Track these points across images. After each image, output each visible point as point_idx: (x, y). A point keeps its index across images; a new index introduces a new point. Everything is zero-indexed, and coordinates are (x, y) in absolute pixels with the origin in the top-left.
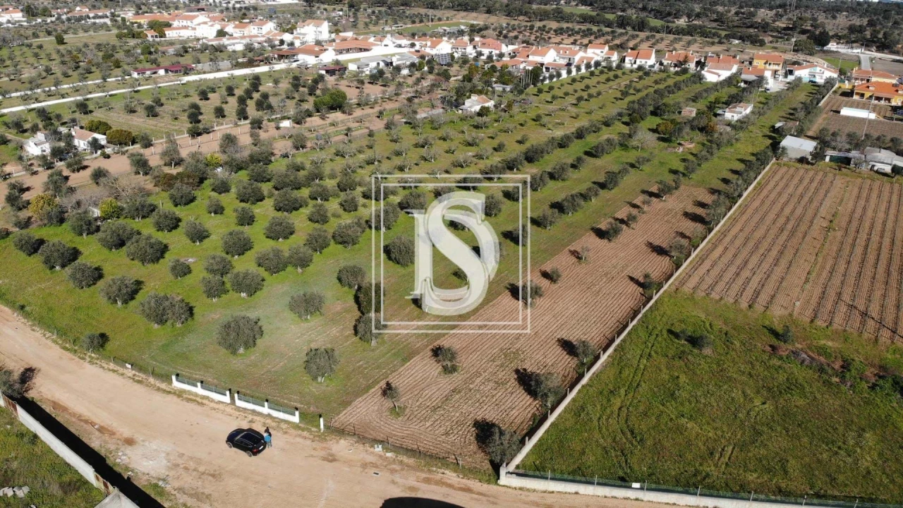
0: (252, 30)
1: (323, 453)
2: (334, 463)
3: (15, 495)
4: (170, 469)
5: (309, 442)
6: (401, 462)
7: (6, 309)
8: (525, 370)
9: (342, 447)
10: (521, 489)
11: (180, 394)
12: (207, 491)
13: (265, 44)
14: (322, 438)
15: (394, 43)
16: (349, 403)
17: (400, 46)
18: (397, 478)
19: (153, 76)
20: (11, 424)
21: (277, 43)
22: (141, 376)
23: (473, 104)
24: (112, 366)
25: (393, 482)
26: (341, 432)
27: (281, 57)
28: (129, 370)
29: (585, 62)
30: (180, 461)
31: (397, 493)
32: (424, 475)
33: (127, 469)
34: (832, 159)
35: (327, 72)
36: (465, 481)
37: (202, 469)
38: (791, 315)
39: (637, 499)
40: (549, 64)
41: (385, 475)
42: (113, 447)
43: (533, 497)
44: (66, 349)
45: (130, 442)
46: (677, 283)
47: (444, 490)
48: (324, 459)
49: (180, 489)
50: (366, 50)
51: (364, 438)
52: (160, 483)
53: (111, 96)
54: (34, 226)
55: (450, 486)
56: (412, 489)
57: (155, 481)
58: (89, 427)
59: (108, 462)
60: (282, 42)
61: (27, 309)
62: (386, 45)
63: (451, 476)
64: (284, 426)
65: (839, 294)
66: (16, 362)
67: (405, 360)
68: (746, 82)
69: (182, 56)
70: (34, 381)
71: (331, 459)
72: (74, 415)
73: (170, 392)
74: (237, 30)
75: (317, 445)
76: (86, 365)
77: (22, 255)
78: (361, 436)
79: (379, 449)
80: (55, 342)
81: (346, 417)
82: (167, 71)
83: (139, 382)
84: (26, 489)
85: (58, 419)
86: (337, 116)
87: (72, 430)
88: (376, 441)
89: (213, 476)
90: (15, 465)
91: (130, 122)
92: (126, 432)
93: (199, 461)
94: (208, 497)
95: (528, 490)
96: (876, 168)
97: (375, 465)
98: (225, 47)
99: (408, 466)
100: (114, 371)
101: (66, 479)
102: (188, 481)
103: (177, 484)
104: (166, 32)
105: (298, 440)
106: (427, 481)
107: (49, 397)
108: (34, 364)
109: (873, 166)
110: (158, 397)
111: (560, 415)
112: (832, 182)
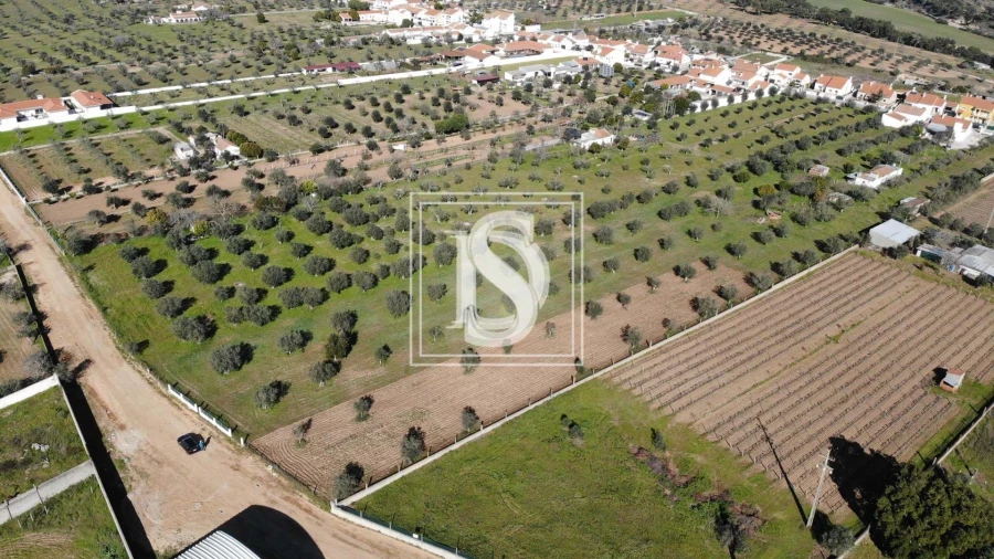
0: (441, 18)
1: (233, 463)
2: (236, 472)
3: (39, 450)
4: (136, 451)
5: (230, 453)
6: (279, 481)
7: (95, 308)
8: (419, 428)
9: (249, 462)
10: (344, 520)
11: (170, 398)
12: (149, 472)
13: (442, 38)
14: (240, 451)
15: (574, 43)
16: (273, 430)
17: (578, 49)
18: (269, 493)
19: (322, 73)
20: (59, 400)
21: (455, 37)
22: (154, 379)
23: (588, 139)
24: (140, 368)
25: (265, 494)
26: (253, 450)
27: (448, 58)
28: (148, 373)
29: (759, 87)
30: (144, 448)
31: (263, 502)
32: (288, 494)
33: (112, 446)
34: (924, 254)
35: (479, 82)
36: (311, 505)
37: (154, 456)
38: (690, 424)
39: (417, 547)
40: (718, 86)
41: (263, 488)
42: (110, 429)
43: (349, 528)
44: (118, 348)
45: (122, 427)
46: (613, 373)
47: (294, 507)
48: (232, 467)
49: (135, 467)
50: (538, 53)
51: (267, 459)
52: (126, 460)
53: (272, 95)
54: (146, 234)
55: (300, 506)
56: (273, 502)
57: (123, 458)
58: (103, 411)
59: (103, 439)
60: (461, 37)
61: (109, 310)
62: (563, 47)
63: (305, 499)
64: (222, 437)
65: (761, 413)
66: (82, 353)
67: (336, 403)
68: (932, 132)
69: (360, 48)
70: (87, 370)
71: (236, 468)
72: (99, 400)
73: (165, 396)
74: (429, 17)
75: (234, 456)
76: (125, 364)
77: (125, 262)
78: (264, 456)
79: (270, 468)
80: (114, 341)
81: (264, 441)
82: (334, 69)
83: (151, 384)
84: (47, 447)
85: (89, 402)
86: (455, 140)
87: (93, 411)
88: (273, 463)
89: (158, 462)
90: (48, 430)
91: (273, 130)
92: (123, 419)
93: (155, 451)
94: (148, 476)
95: (349, 522)
96: (965, 273)
97: (261, 479)
98: (405, 39)
99: (282, 485)
100: (140, 372)
101: (72, 445)
102: (143, 463)
103: (134, 463)
104: (361, 16)
105: (225, 450)
106: (287, 499)
107: (91, 384)
108: (93, 357)
109: (963, 270)
110: (157, 398)
111: (415, 471)
112: (895, 284)
